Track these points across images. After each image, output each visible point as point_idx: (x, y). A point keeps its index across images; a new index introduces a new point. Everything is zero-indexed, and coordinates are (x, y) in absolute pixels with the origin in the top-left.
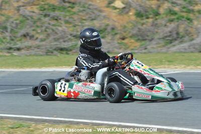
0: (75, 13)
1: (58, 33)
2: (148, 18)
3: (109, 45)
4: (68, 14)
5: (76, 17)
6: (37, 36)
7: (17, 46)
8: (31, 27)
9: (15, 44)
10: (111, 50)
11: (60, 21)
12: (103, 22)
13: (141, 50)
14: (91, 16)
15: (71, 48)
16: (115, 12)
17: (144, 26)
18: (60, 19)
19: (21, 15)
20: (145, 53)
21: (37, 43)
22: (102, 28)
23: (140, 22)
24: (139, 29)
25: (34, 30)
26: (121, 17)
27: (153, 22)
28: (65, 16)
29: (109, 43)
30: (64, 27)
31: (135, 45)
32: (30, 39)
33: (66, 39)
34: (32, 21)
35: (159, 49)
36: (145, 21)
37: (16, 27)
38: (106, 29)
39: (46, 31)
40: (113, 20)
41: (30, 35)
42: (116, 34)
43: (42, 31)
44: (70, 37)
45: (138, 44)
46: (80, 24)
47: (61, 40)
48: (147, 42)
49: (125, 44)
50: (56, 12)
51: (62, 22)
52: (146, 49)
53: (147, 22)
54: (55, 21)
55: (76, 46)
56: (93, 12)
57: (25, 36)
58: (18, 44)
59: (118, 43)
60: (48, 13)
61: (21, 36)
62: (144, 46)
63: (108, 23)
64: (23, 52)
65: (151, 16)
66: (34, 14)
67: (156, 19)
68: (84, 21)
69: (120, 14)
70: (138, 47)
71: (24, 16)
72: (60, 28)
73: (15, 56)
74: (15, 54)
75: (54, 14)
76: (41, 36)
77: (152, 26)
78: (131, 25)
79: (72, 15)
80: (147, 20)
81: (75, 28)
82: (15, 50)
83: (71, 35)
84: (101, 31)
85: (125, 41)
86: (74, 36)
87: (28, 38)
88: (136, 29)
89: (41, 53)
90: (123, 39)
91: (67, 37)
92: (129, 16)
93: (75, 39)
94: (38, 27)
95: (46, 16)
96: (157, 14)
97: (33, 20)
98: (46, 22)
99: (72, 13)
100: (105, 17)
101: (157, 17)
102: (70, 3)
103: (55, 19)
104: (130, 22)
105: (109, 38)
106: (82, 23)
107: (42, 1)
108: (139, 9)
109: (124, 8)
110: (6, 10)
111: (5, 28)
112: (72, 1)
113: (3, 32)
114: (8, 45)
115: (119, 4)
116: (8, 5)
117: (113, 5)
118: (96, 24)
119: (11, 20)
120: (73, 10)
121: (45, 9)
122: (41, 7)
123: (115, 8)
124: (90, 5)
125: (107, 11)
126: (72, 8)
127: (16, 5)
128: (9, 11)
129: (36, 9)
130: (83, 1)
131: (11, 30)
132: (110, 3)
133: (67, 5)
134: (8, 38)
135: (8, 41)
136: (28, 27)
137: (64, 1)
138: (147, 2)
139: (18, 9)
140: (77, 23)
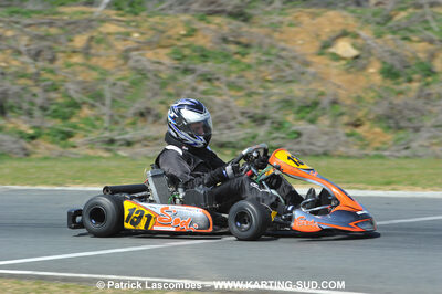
0: (249, 67)
1: (216, 109)
2: (410, 81)
3: (326, 138)
4: (234, 68)
5: (250, 75)
7: (127, 137)
8: (156, 94)
9: (123, 131)
10: (330, 148)
11: (217, 83)
12: (313, 86)
13: (398, 151)
14: (284, 74)
15: (243, 143)
16: (336, 67)
17: (402, 97)
18: (218, 79)
19: (134, 68)
20: (407, 157)
22: (308, 101)
23: (392, 90)
24: (391, 103)
25: (162, 103)
26: (350, 77)
27: (421, 90)
28: (229, 73)
29: (326, 133)
30: (225, 97)
31: (384, 139)
32: (155, 122)
33: (232, 123)
34: (156, 83)
35: (438, 148)
36: (404, 86)
37: (122, 97)
38: (316, 104)
40: (335, 84)
41: (154, 112)
42: (342, 114)
44: (240, 119)
45: (390, 137)
46: (261, 90)
47: (222, 126)
48: (410, 135)
49: (361, 138)
50: (209, 64)
51: (222, 86)
52: (407, 148)
53: (410, 89)
54: (206, 83)
55: (254, 138)
56: (288, 66)
57: (142, 115)
58: (127, 133)
59: (349, 135)
60: (191, 66)
61: (135, 114)
62: (403, 142)
63: (322, 89)
64: (138, 149)
65: (416, 77)
66: (162, 68)
67: (428, 84)
68: (270, 85)
69: (348, 71)
70: (391, 143)
71: (139, 71)
72: (218, 100)
73: (124, 157)
74: (122, 153)
75: (206, 69)
77: (418, 97)
78: (372, 94)
79: (243, 70)
80: (408, 85)
81: (250, 99)
82: (121, 145)
83: (243, 113)
84: (308, 107)
85: (359, 131)
86: (250, 117)
87: (150, 119)
88: (385, 105)
90: (357, 125)
91: (235, 119)
92: (367, 76)
93: (253, 124)
94: (170, 95)
95: (186, 71)
96: (429, 72)
97: (159, 80)
98: (187, 84)
99: (243, 67)
100: (315, 76)
101: (429, 79)
102: (238, 43)
103: (208, 78)
104: (371, 88)
105: (325, 122)
106: (265, 88)
107: (178, 39)
108: (390, 60)
109: (357, 57)
110: (99, 56)
111: (99, 97)
112: (243, 40)
113: (92, 106)
114: (107, 134)
115: (345, 48)
116: (103, 46)
117: (332, 50)
118: (297, 91)
119: (111, 79)
120: (247, 60)
121: (184, 57)
122: (175, 53)
123: (337, 58)
124: (283, 49)
125: (320, 63)
126: (244, 55)
127: (121, 46)
128: (106, 60)
129: (164, 56)
130: (267, 40)
131: (114, 101)
132: (326, 45)
133: (233, 48)
134: (106, 118)
135: (106, 125)
136: (149, 94)
137: (225, 40)
138: (407, 45)
139: (125, 55)
140: (255, 87)
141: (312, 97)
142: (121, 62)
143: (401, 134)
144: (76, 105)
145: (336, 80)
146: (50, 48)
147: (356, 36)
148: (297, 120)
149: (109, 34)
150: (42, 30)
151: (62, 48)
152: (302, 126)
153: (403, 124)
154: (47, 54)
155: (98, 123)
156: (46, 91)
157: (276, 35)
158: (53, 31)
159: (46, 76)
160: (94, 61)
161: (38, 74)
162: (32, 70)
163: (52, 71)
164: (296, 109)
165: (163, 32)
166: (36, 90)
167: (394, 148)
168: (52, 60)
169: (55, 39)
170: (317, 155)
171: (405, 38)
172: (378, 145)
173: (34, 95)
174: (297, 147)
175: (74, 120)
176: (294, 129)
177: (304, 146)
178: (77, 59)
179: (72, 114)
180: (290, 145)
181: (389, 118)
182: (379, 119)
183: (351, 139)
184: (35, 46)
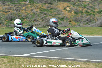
0: (52, 12)
2: (79, 14)
3: (65, 24)
4: (50, 12)
5: (53, 13)
6: (39, 20)
7: (32, 24)
8: (37, 17)
9: (32, 23)
10: (66, 26)
11: (47, 15)
12: (63, 15)
16: (67, 12)
17: (78, 17)
19: (33, 12)
20: (79, 27)
21: (39, 23)
22: (62, 18)
23: (76, 16)
25: (38, 18)
26: (69, 14)
27: (81, 16)
29: (66, 23)
30: (49, 17)
34: (37, 15)
35: (84, 25)
36: (78, 15)
37: (31, 17)
38: (64, 18)
39: (42, 19)
40: (66, 15)
42: (68, 20)
43: (41, 19)
45: (76, 23)
47: (48, 22)
48: (80, 23)
49: (71, 24)
50: (46, 12)
52: (79, 25)
53: (79, 16)
56: (59, 12)
57: (35, 20)
59: (69, 23)
61: (34, 20)
65: (80, 13)
66: (38, 12)
67: (82, 15)
68: (56, 15)
69: (69, 13)
71: (34, 13)
72: (47, 18)
76: (41, 20)
77: (81, 17)
78: (73, 16)
79: (51, 13)
85: (71, 22)
87: (36, 21)
88: (75, 18)
89: (41, 27)
92: (72, 13)
94: (39, 17)
95: (42, 13)
96: (82, 13)
98: (42, 15)
100: (63, 13)
101: (82, 14)
102: (50, 8)
103: (46, 14)
104: (73, 15)
105: (65, 21)
106: (55, 16)
107: (40, 8)
108: (75, 11)
109: (70, 10)
110: (27, 11)
111: (28, 17)
112: (51, 7)
113: (27, 19)
114: (29, 24)
115: (68, 9)
116: (28, 9)
117: (66, 9)
118: (60, 16)
119: (29, 14)
120: (52, 11)
121: (41, 10)
122: (40, 10)
123: (67, 10)
124: (58, 9)
125: (64, 11)
126: (51, 10)
127: (31, 9)
128: (28, 11)
129: (38, 10)
130: (55, 8)
131: (30, 18)
132: (65, 8)
133: (50, 9)
134: (29, 21)
135: (29, 22)
136: (36, 17)
137: (48, 8)
138: (78, 8)
139: (32, 10)
140: (53, 15)
141: (63, 17)
142: (31, 11)
143: (78, 23)
144: (24, 19)
145: (67, 14)
146: (19, 9)
147: (70, 7)
148: (61, 21)
149: (29, 7)
150: (18, 6)
151: (21, 9)
152: (61, 22)
153: (78, 21)
154: (19, 10)
155: (27, 22)
156: (19, 16)
157: (57, 7)
158: (20, 6)
159: (19, 14)
160: (26, 11)
161: (17, 14)
162: (16, 13)
163: (19, 13)
164: (60, 19)
165: (38, 6)
166: (17, 16)
167: (77, 25)
168: (20, 11)
169: (20, 8)
170: (64, 27)
171: (78, 7)
172: (74, 25)
173: (17, 17)
174: (61, 25)
175: (23, 21)
176: (60, 22)
177: (62, 25)
178: (24, 11)
179: (23, 20)
180: (60, 25)
181: (76, 20)
182: (74, 21)
183: (70, 24)
184: (16, 9)
